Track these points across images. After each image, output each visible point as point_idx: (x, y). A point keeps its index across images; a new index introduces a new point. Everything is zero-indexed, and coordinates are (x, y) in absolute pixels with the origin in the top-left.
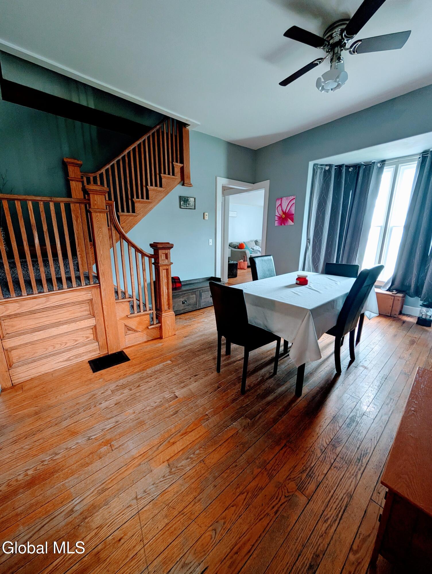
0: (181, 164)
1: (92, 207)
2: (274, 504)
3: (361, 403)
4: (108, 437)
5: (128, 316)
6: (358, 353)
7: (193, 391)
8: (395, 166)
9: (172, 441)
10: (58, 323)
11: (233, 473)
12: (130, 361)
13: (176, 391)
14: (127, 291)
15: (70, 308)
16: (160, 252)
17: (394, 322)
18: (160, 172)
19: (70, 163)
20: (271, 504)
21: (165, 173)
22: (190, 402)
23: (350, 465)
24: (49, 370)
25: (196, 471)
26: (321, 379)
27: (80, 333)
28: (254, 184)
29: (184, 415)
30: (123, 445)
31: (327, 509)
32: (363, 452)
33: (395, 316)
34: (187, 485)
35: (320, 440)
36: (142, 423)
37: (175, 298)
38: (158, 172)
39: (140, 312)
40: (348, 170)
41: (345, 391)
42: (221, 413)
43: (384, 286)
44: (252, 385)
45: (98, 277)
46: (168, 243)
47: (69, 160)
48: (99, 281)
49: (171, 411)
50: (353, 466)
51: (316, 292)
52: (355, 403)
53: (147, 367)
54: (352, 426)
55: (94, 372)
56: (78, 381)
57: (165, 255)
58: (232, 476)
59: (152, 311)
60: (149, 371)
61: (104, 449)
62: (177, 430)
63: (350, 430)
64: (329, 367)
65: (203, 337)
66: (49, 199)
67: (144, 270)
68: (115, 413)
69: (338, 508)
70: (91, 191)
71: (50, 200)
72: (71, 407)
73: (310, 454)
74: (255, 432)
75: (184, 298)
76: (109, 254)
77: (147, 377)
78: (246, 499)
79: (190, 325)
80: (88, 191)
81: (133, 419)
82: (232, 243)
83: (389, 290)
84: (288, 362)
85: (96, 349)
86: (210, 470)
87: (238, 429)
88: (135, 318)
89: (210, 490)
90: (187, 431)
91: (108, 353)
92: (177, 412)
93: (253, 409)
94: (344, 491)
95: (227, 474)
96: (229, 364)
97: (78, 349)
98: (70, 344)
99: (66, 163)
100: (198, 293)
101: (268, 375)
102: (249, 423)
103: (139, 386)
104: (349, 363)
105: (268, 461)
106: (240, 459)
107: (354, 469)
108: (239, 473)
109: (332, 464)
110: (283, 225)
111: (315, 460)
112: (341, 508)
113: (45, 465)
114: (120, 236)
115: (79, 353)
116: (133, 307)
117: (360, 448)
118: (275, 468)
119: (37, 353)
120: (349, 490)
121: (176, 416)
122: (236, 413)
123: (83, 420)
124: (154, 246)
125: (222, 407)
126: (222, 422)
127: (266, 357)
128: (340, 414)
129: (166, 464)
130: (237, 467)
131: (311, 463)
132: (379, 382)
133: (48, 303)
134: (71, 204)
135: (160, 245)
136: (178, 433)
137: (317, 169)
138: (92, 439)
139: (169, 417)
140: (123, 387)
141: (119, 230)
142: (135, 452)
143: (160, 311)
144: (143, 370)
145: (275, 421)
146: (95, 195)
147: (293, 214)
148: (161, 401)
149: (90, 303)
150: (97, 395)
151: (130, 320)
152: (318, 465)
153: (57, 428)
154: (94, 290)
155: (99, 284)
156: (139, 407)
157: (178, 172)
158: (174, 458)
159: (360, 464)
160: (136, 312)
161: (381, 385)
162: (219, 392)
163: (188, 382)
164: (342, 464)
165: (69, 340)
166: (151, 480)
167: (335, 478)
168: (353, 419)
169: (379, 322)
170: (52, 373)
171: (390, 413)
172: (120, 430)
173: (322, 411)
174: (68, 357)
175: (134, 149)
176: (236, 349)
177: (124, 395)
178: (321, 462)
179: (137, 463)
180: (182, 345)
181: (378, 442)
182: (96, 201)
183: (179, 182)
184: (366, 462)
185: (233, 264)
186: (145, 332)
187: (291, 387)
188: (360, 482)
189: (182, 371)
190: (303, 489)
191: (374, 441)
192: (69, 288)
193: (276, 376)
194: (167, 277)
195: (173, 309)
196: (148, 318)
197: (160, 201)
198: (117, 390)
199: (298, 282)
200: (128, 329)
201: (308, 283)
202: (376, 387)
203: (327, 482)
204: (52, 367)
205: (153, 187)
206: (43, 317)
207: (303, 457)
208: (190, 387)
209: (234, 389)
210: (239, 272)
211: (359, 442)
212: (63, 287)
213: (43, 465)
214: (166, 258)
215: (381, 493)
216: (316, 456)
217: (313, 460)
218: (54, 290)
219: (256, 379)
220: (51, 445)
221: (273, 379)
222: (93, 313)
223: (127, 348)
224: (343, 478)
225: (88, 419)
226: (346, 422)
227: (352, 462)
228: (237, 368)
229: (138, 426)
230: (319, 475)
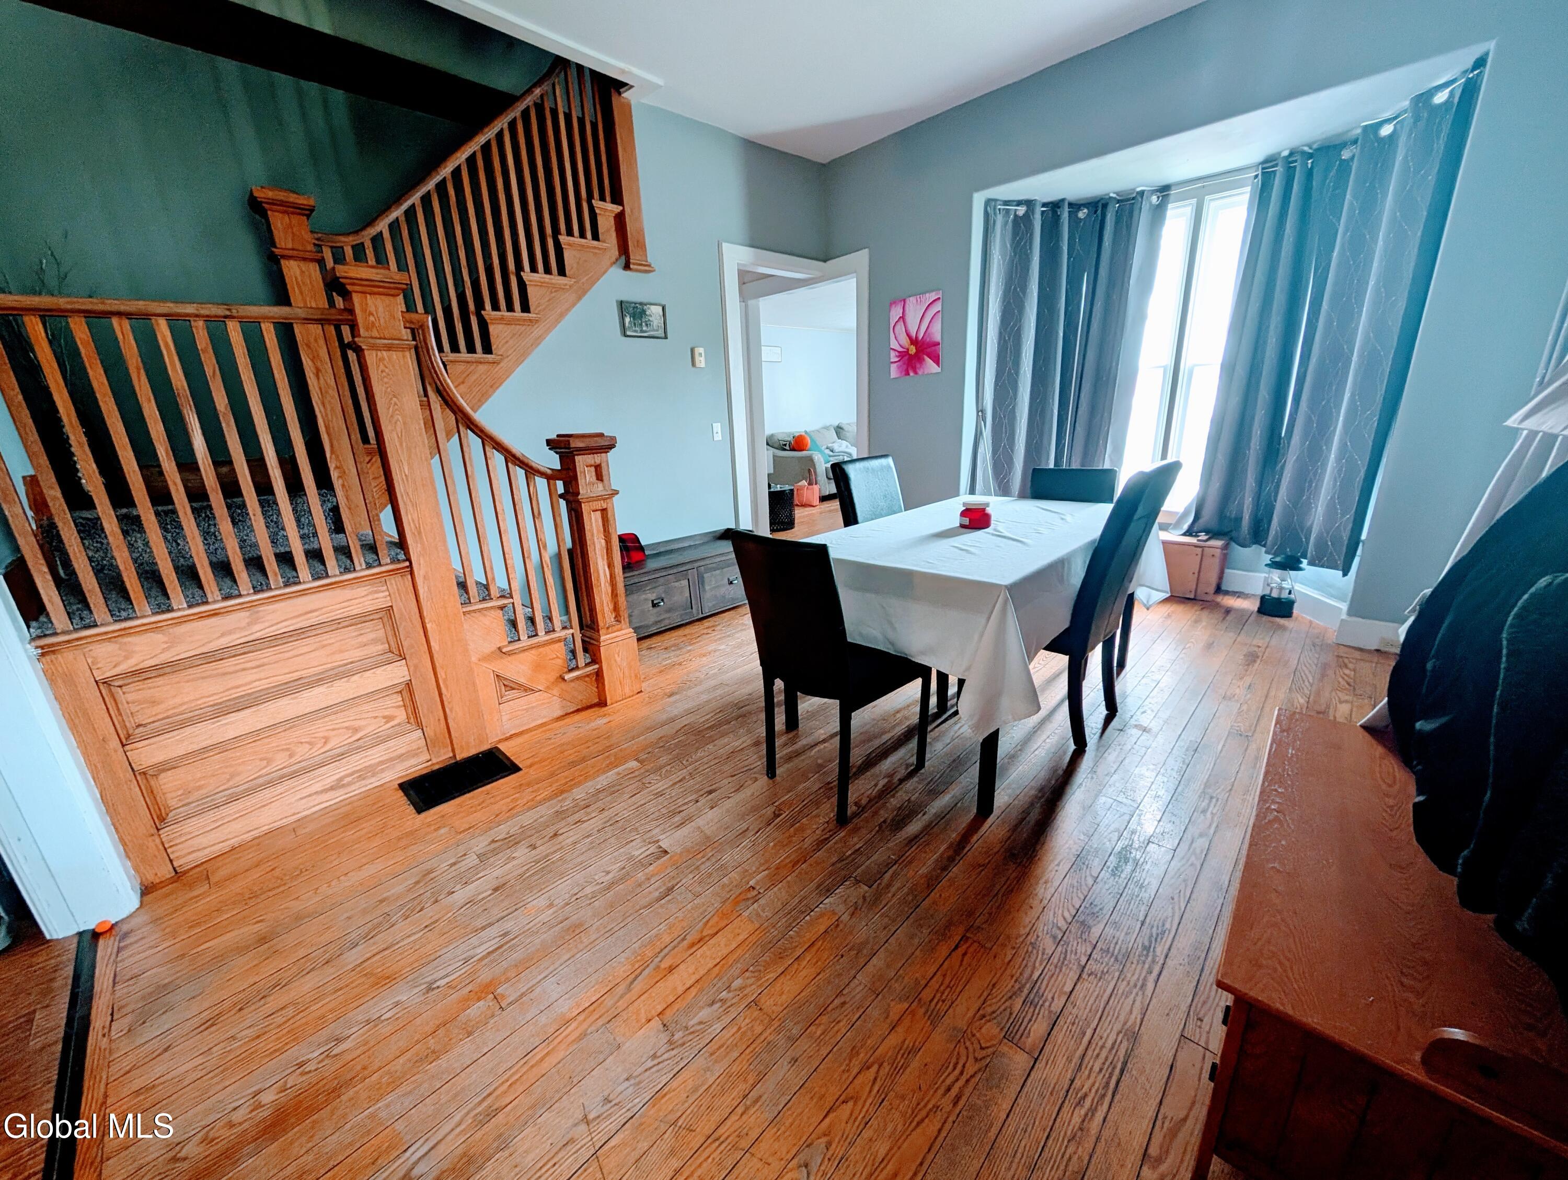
0: (615, 206)
1: (362, 332)
2: (948, 1082)
3: (1140, 815)
4: (485, 976)
5: (504, 650)
6: (1125, 697)
7: (708, 833)
8: (1194, 201)
9: (665, 965)
10: (296, 683)
11: (839, 1022)
12: (520, 773)
13: (661, 837)
14: (494, 579)
15: (328, 638)
16: (580, 461)
17: (1205, 614)
18: (556, 232)
19: (273, 202)
20: (944, 1081)
21: (570, 233)
22: (704, 860)
23: (1128, 965)
24: (284, 821)
25: (740, 1028)
26: (1039, 768)
27: (366, 707)
28: (825, 261)
29: (690, 895)
30: (531, 990)
31: (1079, 1074)
32: (1154, 930)
33: (1208, 598)
34: (718, 1069)
35: (1049, 916)
36: (577, 929)
37: (632, 593)
38: (549, 230)
39: (536, 635)
40: (1077, 216)
41: (1100, 791)
42: (789, 878)
43: (1177, 525)
44: (864, 802)
45: (402, 544)
46: (601, 435)
47: (270, 194)
48: (407, 553)
49: (655, 889)
50: (1134, 966)
51: (1015, 543)
52: (1127, 817)
53: (573, 783)
54: (1125, 872)
55: (419, 811)
56: (377, 842)
57: (593, 469)
58: (836, 1028)
59: (571, 631)
60: (579, 793)
61: (476, 1010)
62: (676, 935)
63: (1120, 881)
64: (1056, 738)
65: (719, 692)
66: (220, 311)
67: (536, 515)
68: (496, 913)
69: (1106, 1066)
70: (353, 284)
71: (228, 313)
72: (365, 912)
73: (1027, 951)
74: (882, 916)
75: (656, 590)
76: (430, 471)
77: (576, 809)
78: (879, 1080)
79: (680, 664)
80: (343, 285)
81: (551, 922)
82: (772, 435)
83: (1188, 533)
84: (952, 733)
85: (419, 748)
86: (776, 1024)
87: (840, 914)
88: (522, 655)
89: (782, 1070)
90: (705, 934)
91: (455, 756)
92: (670, 890)
93: (872, 859)
94: (1117, 1027)
95: (822, 1027)
96: (798, 754)
97: (363, 754)
98: (338, 741)
99: (261, 202)
100: (693, 574)
101: (902, 772)
102: (867, 895)
103: (555, 835)
104: (1103, 721)
105: (923, 982)
106: (852, 985)
107: (1137, 972)
108: (854, 1020)
109: (1084, 967)
110: (912, 374)
111: (1041, 965)
112: (1114, 1068)
113: (310, 1072)
114: (456, 419)
115: (366, 764)
116: (513, 624)
117: (1148, 920)
118: (944, 997)
119: (239, 774)
120: (1129, 1024)
121: (669, 901)
122: (831, 874)
123: (405, 942)
124: (560, 444)
125: (791, 865)
126: (797, 900)
127: (894, 727)
128: (1091, 847)
129: (656, 1023)
130: (847, 1006)
131: (1032, 972)
132: (1180, 760)
133: (256, 628)
134: (295, 325)
135: (577, 440)
136: (679, 943)
137: (995, 214)
138: (438, 987)
139: (649, 905)
140: (512, 842)
141: (453, 401)
142: (565, 1007)
143: (593, 629)
144: (562, 792)
145: (931, 882)
146: (368, 296)
147: (938, 344)
148: (624, 868)
149: (385, 619)
150: (438, 873)
151: (506, 660)
152: (1050, 974)
153: (332, 970)
154: (393, 582)
155: (407, 564)
156: (562, 889)
157: (608, 230)
158: (676, 1006)
159: (1150, 959)
160: (523, 637)
161: (1185, 767)
162: (779, 827)
163: (692, 809)
164: (1107, 964)
165: (333, 730)
166: (619, 1069)
167: (1092, 999)
168: (1124, 857)
169: (1169, 616)
170: (294, 828)
171: (1212, 831)
172: (517, 956)
173: (1046, 847)
174: (337, 776)
175: (471, 160)
176: (813, 715)
177: (515, 862)
178: (1056, 967)
179: (576, 1034)
180: (664, 717)
181: (1188, 902)
182: (372, 314)
183: (614, 259)
184: (1165, 952)
185: (782, 493)
186: (556, 691)
187: (964, 794)
188: (1154, 1000)
189: (671, 783)
190: (1018, 1037)
191: (1179, 901)
192: (316, 578)
193: (923, 771)
194: (605, 531)
195: (630, 622)
196: (560, 651)
197: (562, 315)
198: (495, 852)
199: (966, 521)
200: (507, 685)
201: (992, 522)
202: (1174, 774)
203: (1075, 1011)
204: (293, 811)
205: (540, 276)
206: (244, 670)
207: (1010, 961)
208: (700, 822)
209: (818, 816)
210: (799, 513)
211: (1143, 909)
212: (298, 577)
213: (302, 1074)
214: (598, 479)
215: (1205, 1020)
216: (1043, 954)
217: (1037, 964)
218: (271, 589)
219: (873, 783)
220: (320, 1018)
221: (915, 779)
222: (400, 647)
223: (507, 739)
224: (1113, 996)
225: (421, 938)
226: (1108, 864)
227: (1132, 955)
228: (820, 761)
229: (567, 938)
230: (1053, 998)
